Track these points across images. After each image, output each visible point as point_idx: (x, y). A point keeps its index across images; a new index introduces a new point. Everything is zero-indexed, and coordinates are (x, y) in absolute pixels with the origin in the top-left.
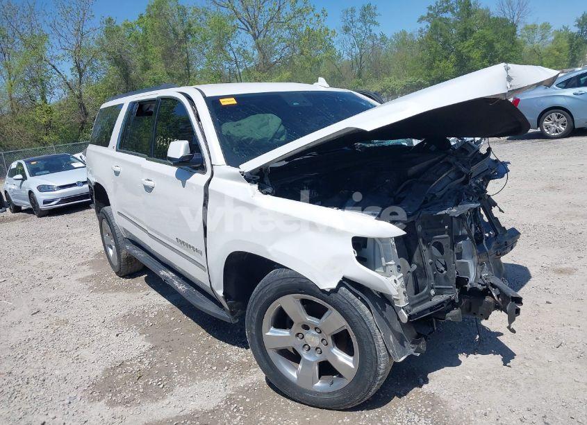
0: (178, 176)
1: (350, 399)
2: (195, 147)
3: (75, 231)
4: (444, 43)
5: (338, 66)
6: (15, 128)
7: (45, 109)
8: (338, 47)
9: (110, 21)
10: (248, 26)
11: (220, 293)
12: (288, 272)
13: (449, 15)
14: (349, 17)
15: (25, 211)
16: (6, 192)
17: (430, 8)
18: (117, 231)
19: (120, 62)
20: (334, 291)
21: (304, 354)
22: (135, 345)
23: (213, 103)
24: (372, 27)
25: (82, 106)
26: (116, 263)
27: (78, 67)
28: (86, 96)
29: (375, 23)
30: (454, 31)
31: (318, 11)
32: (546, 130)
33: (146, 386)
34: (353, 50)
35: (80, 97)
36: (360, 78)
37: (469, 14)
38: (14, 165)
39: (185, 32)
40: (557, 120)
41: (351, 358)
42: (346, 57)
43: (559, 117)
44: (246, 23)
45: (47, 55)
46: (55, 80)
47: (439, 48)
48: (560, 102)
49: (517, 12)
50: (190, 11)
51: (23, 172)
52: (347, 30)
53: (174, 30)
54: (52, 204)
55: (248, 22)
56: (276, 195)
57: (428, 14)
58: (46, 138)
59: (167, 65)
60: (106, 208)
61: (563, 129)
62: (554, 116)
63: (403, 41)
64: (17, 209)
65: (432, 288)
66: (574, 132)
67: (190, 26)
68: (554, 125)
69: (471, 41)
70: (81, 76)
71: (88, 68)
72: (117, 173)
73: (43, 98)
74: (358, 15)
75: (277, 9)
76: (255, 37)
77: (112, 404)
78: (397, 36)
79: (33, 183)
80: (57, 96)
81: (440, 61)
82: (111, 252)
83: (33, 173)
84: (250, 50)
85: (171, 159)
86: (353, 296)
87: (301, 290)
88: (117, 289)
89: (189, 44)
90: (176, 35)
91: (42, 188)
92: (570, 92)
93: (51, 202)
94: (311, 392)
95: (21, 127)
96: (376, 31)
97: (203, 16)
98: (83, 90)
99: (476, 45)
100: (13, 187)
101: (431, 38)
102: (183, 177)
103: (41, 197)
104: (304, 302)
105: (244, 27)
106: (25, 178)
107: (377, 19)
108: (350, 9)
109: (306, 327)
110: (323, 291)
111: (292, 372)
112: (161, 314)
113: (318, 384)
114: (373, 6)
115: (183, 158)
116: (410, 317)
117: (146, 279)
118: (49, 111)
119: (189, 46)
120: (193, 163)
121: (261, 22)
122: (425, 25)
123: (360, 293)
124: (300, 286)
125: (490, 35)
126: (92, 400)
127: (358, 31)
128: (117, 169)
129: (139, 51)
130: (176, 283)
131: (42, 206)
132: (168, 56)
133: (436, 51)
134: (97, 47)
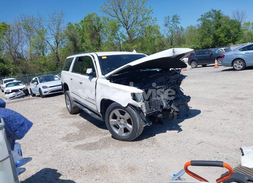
0: (89, 79)
1: (131, 137)
2: (94, 70)
3: (55, 102)
4: (209, 30)
5: (162, 40)
6: (32, 65)
7: (43, 58)
8: (162, 33)
9: (70, 24)
10: (124, 25)
11: (99, 111)
12: (116, 103)
13: (210, 19)
14: (167, 20)
15: (37, 96)
16: (30, 89)
17: (202, 16)
18: (71, 99)
19: (73, 40)
20: (126, 107)
21: (120, 126)
22: (75, 130)
23: (100, 58)
24: (177, 24)
25: (58, 56)
26: (70, 110)
27: (57, 41)
28: (59, 53)
29: (179, 23)
30: (213, 25)
31: (153, 19)
32: (235, 67)
33: (78, 138)
34: (169, 33)
35: (57, 53)
36: (172, 45)
37: (220, 18)
38: (34, 79)
39: (99, 27)
40: (239, 63)
41: (131, 126)
42: (166, 37)
43: (240, 62)
44: (123, 23)
45: (45, 37)
46: (48, 47)
47: (206, 32)
48: (240, 56)
49: (241, 17)
50: (101, 19)
51: (37, 81)
52: (166, 25)
53: (94, 26)
54: (47, 93)
55: (124, 23)
56: (114, 83)
57: (201, 18)
58: (44, 69)
59: (91, 40)
60: (67, 91)
61: (242, 67)
62: (238, 62)
63: (191, 29)
64: (34, 95)
65: (154, 108)
66: (246, 68)
67: (101, 25)
68: (238, 65)
69: (219, 30)
70: (58, 44)
71: (60, 42)
72: (71, 79)
73: (43, 54)
74: (171, 19)
75: (136, 18)
76: (127, 29)
77: (68, 141)
78: (188, 28)
79: (41, 85)
80: (48, 53)
81: (206, 38)
82: (68, 106)
83: (41, 82)
84: (125, 34)
85: (87, 74)
86: (131, 108)
87: (118, 107)
88: (70, 117)
89: (100, 32)
90: (95, 28)
91: (44, 87)
92: (244, 52)
93: (47, 92)
94: (122, 136)
95: (34, 65)
96: (179, 26)
97: (107, 21)
98: (58, 50)
99: (222, 31)
100: (33, 87)
101: (202, 28)
102: (90, 79)
103: (43, 90)
104: (120, 111)
105: (123, 25)
106: (38, 83)
107: (179, 21)
108: (167, 17)
109: (120, 118)
110: (124, 107)
111: (117, 132)
112: (83, 123)
113: (124, 134)
114: (178, 15)
115: (90, 73)
116: (147, 115)
117: (80, 115)
118: (45, 59)
119: (100, 33)
120: (93, 75)
121: (130, 23)
122: (200, 23)
123: (133, 108)
124: (119, 106)
125: (229, 27)
126: (63, 141)
127: (171, 26)
128: (72, 78)
129: (80, 35)
130: (88, 111)
131: (44, 94)
132: (92, 36)
133: (204, 34)
134: (64, 34)
